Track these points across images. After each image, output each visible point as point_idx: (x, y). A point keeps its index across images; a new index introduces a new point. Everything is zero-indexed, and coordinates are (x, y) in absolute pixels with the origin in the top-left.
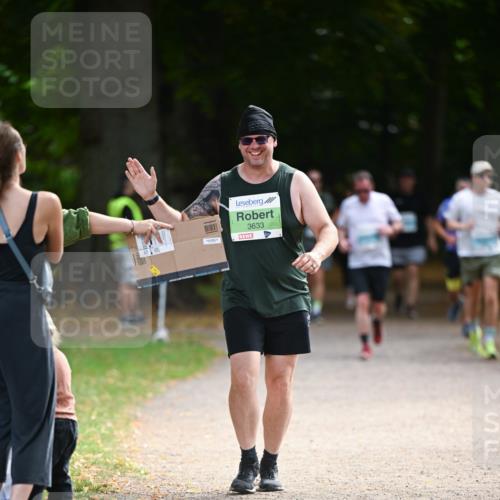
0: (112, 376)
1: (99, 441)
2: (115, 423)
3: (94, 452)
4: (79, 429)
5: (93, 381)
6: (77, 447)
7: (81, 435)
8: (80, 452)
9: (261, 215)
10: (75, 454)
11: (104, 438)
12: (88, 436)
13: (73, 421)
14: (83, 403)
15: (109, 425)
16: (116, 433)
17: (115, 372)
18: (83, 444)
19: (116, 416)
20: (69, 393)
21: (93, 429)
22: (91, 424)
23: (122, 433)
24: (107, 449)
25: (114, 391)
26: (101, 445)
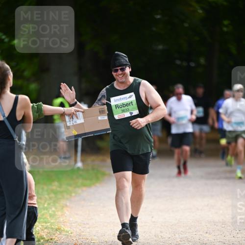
0: (55, 185)
1: (48, 217)
2: (56, 208)
3: (46, 223)
4: (39, 211)
5: (46, 188)
6: (38, 220)
7: (40, 214)
8: (39, 223)
9: (127, 105)
10: (37, 224)
11: (51, 216)
12: (43, 215)
13: (36, 208)
14: (40, 198)
15: (53, 209)
16: (57, 213)
17: (56, 183)
18: (41, 219)
19: (57, 205)
20: (34, 194)
21: (45, 211)
22: (44, 209)
23: (59, 213)
24: (52, 221)
25: (55, 193)
26: (49, 219)
